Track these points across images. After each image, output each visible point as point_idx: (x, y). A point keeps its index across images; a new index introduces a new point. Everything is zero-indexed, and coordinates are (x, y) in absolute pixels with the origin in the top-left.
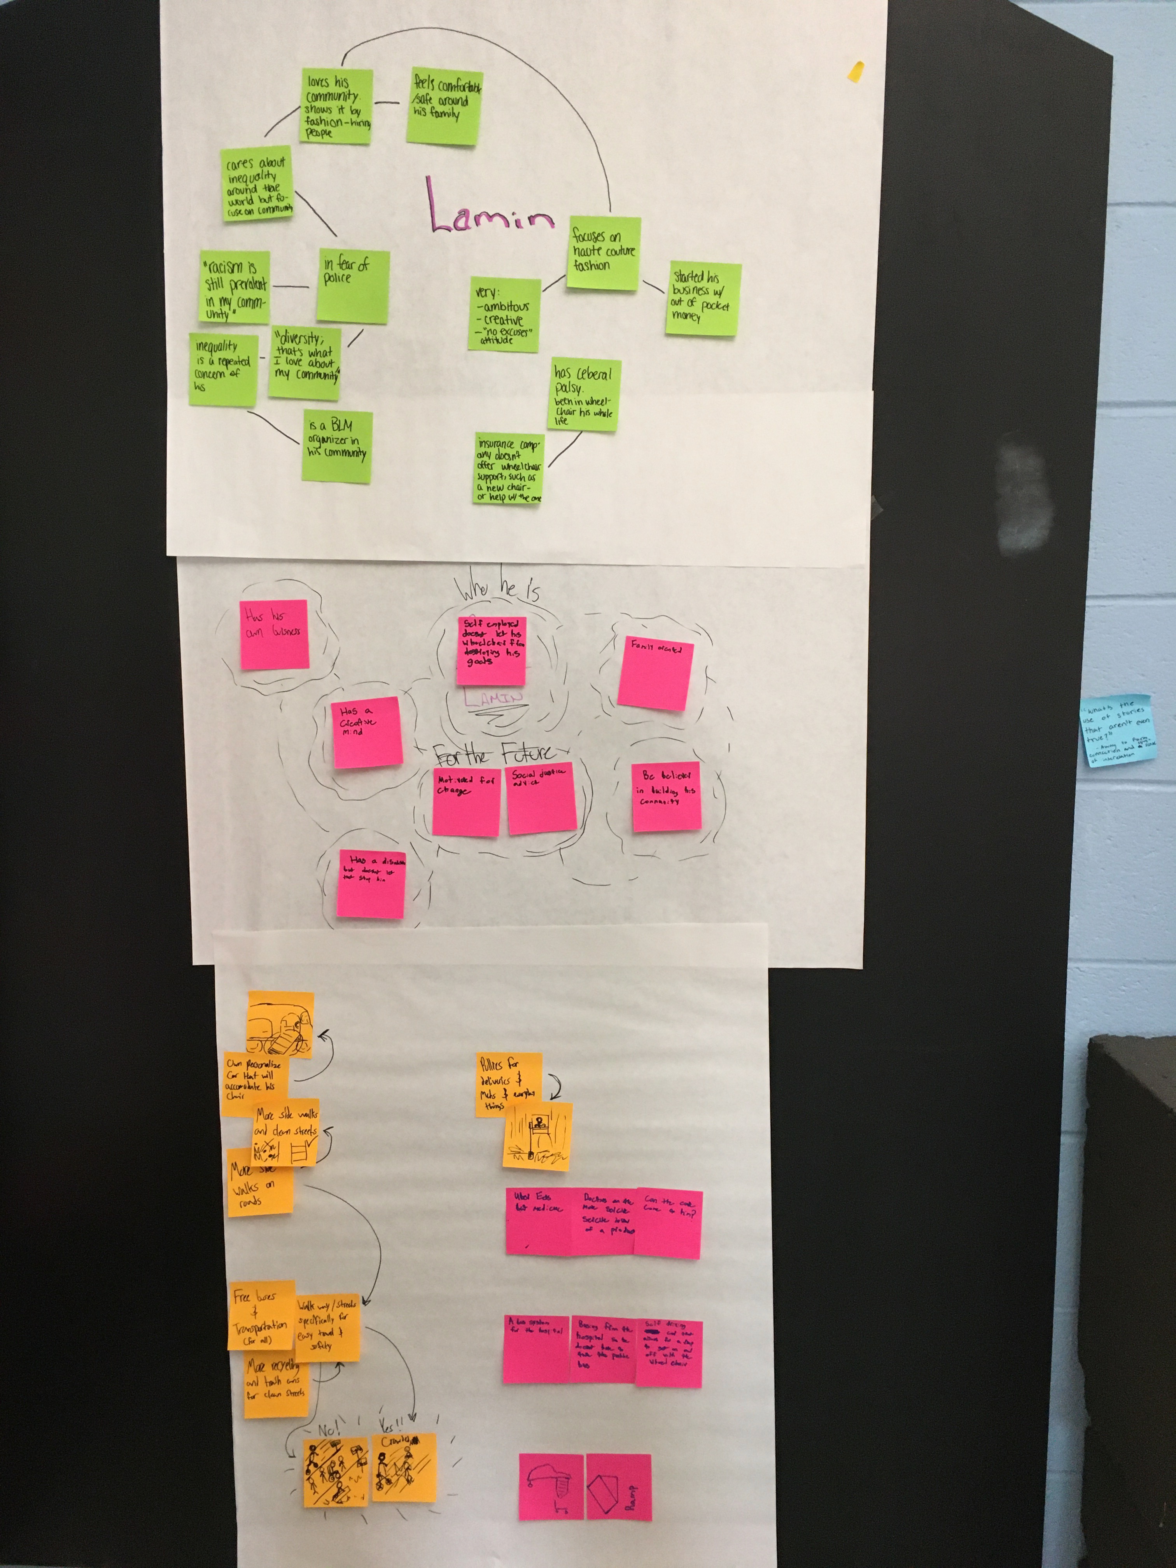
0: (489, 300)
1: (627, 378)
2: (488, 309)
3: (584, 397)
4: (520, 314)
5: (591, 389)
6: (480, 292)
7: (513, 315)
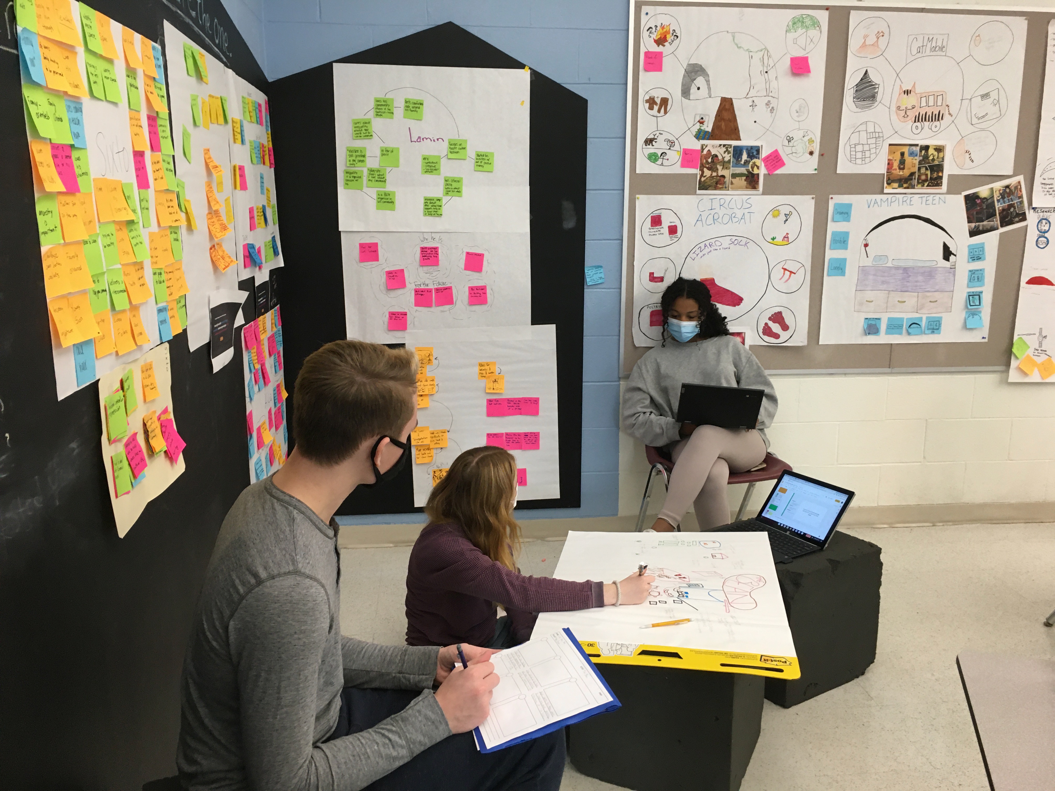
0: (427, 161)
1: (465, 181)
2: (426, 163)
3: (453, 187)
4: (435, 165)
5: (455, 185)
6: (424, 159)
7: (433, 165)
